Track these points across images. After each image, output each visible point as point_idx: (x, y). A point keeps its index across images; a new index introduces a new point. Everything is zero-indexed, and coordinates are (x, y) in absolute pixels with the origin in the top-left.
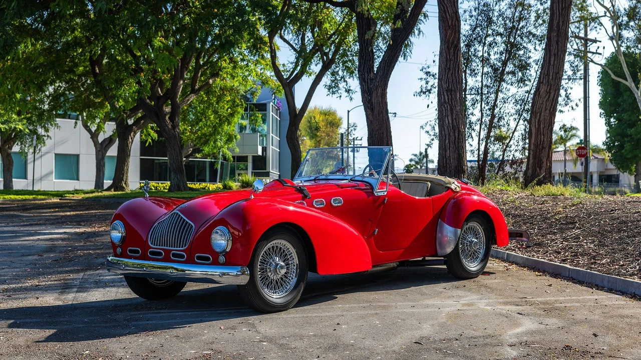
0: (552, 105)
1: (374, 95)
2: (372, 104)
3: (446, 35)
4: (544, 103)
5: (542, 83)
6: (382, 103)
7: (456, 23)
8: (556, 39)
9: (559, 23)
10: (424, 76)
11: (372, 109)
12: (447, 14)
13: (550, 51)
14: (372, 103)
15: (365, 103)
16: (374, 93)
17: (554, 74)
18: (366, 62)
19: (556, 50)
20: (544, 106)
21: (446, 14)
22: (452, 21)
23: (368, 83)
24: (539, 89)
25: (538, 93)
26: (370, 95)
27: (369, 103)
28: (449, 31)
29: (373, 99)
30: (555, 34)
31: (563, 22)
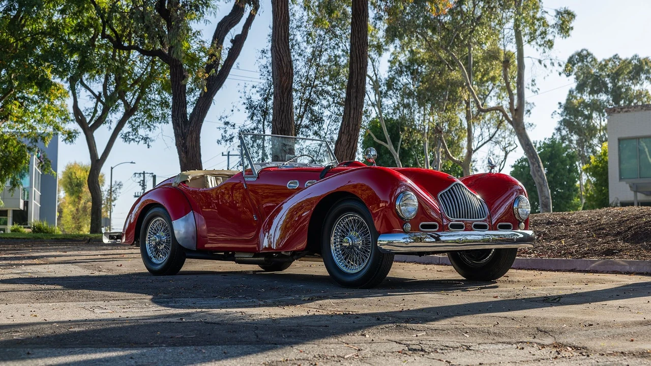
0: (352, 153)
1: (188, 139)
2: (186, 148)
3: (281, 81)
4: (345, 151)
5: (344, 133)
6: (196, 147)
7: (290, 71)
8: (355, 95)
9: (357, 81)
10: (223, 126)
11: (186, 153)
12: (283, 62)
13: (350, 104)
14: (186, 146)
15: (179, 146)
16: (188, 137)
17: (354, 125)
18: (180, 108)
19: (355, 104)
20: (345, 153)
21: (281, 63)
22: (287, 68)
23: (182, 128)
24: (340, 138)
25: (339, 142)
26: (185, 139)
27: (183, 146)
28: (284, 78)
29: (187, 142)
30: (354, 91)
31: (361, 80)
